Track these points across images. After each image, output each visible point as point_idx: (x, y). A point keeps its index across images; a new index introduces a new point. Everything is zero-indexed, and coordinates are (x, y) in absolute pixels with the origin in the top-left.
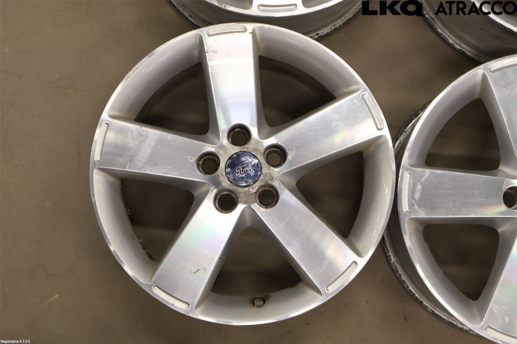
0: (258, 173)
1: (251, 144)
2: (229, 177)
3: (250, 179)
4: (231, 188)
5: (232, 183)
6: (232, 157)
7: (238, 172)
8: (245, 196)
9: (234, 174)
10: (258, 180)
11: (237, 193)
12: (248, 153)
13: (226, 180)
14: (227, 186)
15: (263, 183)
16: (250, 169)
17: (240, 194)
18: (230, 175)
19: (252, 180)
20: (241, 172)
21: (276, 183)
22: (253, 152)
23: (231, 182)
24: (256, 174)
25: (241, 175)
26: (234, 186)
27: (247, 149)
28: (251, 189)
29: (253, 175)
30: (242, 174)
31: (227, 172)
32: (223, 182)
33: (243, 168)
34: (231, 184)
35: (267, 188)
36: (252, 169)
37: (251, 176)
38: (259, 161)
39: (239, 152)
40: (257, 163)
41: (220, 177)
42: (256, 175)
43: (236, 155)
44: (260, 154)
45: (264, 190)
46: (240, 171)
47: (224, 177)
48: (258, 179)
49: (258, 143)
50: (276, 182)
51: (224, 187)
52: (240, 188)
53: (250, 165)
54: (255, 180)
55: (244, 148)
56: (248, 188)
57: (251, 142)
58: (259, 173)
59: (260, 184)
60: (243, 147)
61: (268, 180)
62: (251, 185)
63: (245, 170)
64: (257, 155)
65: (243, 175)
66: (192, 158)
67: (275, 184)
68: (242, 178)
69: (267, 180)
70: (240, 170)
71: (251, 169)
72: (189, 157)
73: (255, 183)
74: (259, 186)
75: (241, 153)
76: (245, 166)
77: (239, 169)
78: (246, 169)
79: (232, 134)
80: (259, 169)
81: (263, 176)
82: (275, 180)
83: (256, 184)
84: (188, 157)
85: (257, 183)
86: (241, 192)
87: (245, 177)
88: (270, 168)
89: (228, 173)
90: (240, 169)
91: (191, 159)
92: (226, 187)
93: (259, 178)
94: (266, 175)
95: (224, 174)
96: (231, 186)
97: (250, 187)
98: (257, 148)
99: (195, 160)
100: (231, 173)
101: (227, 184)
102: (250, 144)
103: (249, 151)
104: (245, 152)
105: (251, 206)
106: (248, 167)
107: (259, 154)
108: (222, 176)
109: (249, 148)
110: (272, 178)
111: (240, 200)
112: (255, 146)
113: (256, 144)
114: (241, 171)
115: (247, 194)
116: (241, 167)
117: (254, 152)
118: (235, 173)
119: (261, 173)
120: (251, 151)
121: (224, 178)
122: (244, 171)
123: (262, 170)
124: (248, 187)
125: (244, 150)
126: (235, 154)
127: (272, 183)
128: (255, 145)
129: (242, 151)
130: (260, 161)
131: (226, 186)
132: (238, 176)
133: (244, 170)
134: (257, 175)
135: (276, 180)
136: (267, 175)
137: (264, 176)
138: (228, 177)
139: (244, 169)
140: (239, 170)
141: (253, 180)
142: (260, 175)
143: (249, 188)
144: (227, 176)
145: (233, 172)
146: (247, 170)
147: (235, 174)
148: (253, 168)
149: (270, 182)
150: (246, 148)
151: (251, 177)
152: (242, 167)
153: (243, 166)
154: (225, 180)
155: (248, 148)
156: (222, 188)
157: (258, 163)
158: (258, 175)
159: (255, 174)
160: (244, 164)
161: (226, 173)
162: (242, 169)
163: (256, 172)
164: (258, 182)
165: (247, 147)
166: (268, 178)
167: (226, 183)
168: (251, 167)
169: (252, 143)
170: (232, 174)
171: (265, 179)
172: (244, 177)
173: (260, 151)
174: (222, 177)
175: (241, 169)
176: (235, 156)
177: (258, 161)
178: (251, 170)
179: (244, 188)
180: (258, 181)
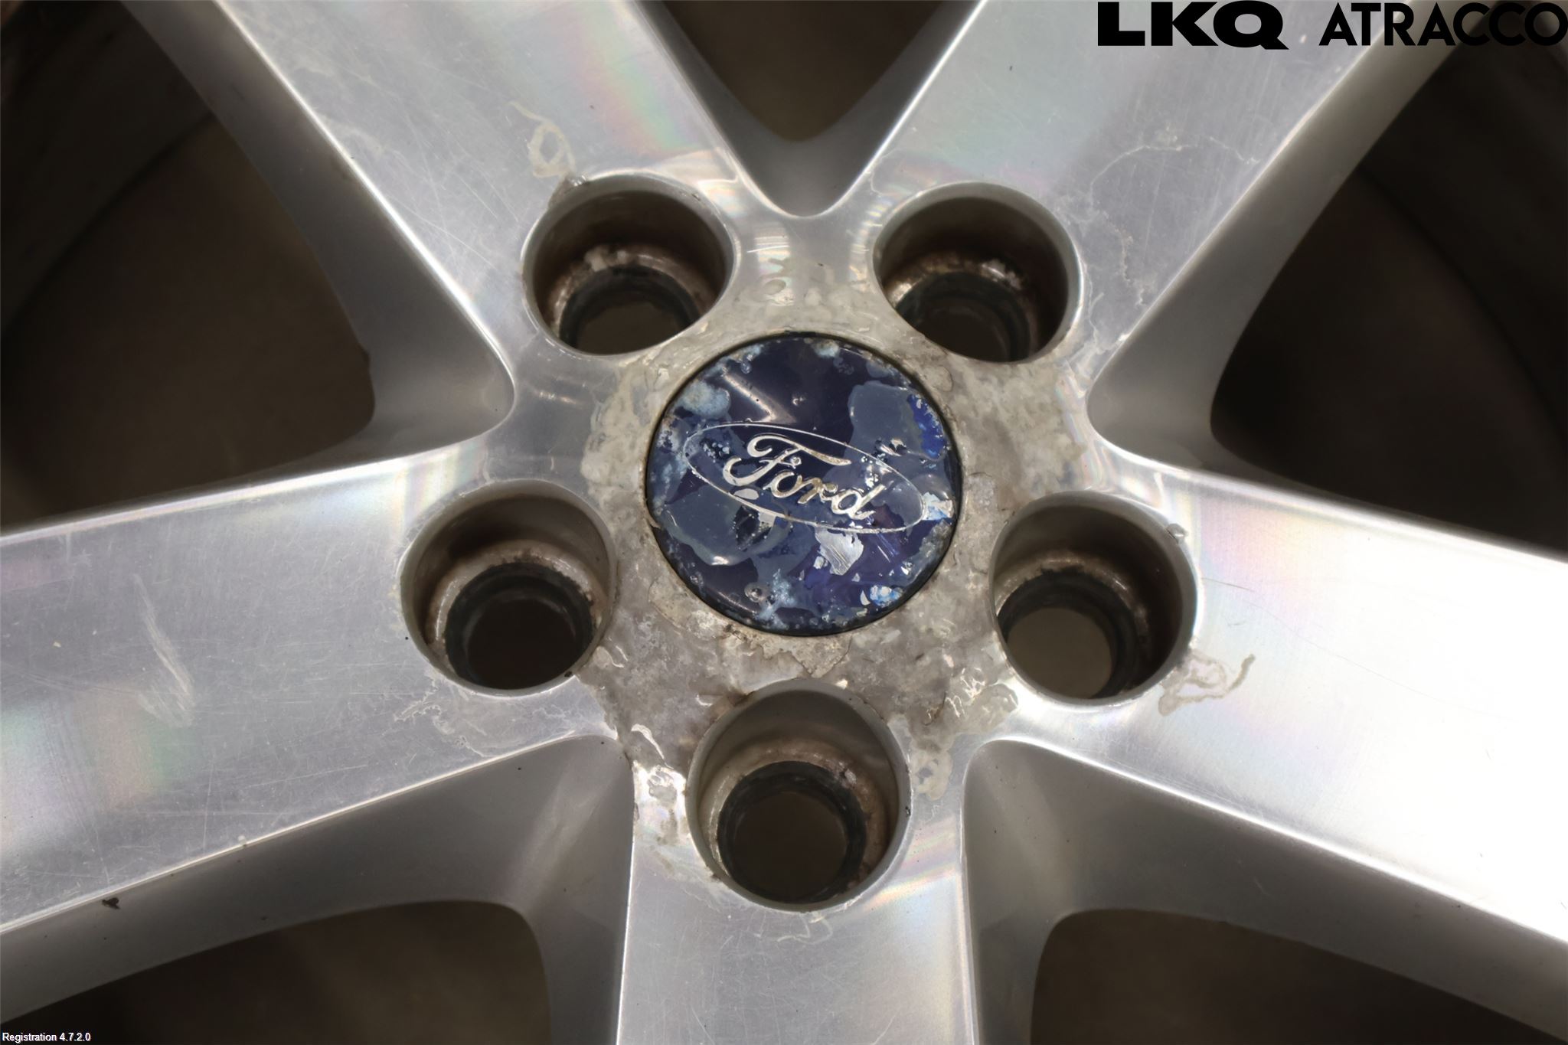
0: (874, 589)
1: (1001, 383)
2: (668, 444)
3: (791, 575)
4: (612, 528)
5: (649, 504)
6: (808, 341)
7: (757, 463)
8: (657, 654)
9: (717, 450)
10: (832, 631)
11: (618, 594)
12: (930, 410)
13: (632, 446)
14: (605, 496)
15: (843, 684)
16: (846, 516)
17: (638, 617)
18: (682, 438)
19: (791, 593)
20: (775, 484)
21: (933, 766)
22: (971, 431)
23: (649, 490)
24: (857, 578)
25: (753, 494)
26: (648, 530)
27: (949, 385)
28: (732, 643)
29: (835, 571)
30: (766, 501)
31: (687, 400)
32: (606, 447)
33: (811, 468)
34: (640, 499)
35: (851, 776)
36: (863, 523)
37: (818, 564)
38: (954, 522)
39: (875, 352)
40: (928, 525)
41: (614, 402)
42: (847, 589)
43: (842, 354)
44: (1004, 492)
45: (826, 773)
46: (778, 469)
47: (636, 423)
48: (843, 622)
49: (1053, 422)
50: (936, 761)
51: (582, 482)
52: (675, 578)
53: (867, 490)
54: (812, 616)
55: (935, 359)
56: (723, 622)
57: (1012, 376)
58: (883, 594)
59: (819, 673)
60: (935, 350)
61: (903, 694)
62: (759, 626)
63: (806, 490)
64: (975, 474)
65: (767, 516)
66: (559, 155)
67: (925, 773)
68: (747, 521)
69: (889, 690)
70: (779, 460)
71: (857, 522)
72: (549, 126)
73: (790, 633)
74: (807, 674)
75: (890, 370)
76: (829, 467)
77: (779, 448)
78: (821, 491)
79: (943, 269)
80: (906, 571)
81: (892, 636)
82: (946, 747)
83: (793, 645)
84: (538, 123)
85: (812, 642)
86: (652, 606)
87: (767, 532)
88: (985, 632)
89: (684, 414)
90: (787, 459)
91: (547, 151)
92: (591, 491)
93: (856, 625)
94: (910, 652)
95: (658, 402)
96: (628, 515)
97: (743, 630)
98: (1014, 434)
99: (566, 183)
100: (699, 432)
101: (614, 479)
102: (995, 380)
103: (942, 406)
104: (916, 383)
105: (636, 764)
106: (849, 492)
107: (991, 484)
108: (629, 404)
109: (966, 393)
110: (936, 716)
111: (601, 657)
112: (1015, 419)
113: (1030, 412)
114: (781, 477)
115: (681, 658)
116: (800, 447)
117: (980, 440)
118: (732, 455)
119: (899, 605)
120: (965, 418)
121: (629, 425)
122: (799, 494)
123: (919, 598)
124: (725, 615)
125: (921, 375)
126: (842, 341)
127: (906, 740)
128: (1022, 411)
129: (910, 366)
130: (961, 526)
131: (596, 484)
132: (734, 489)
133: (800, 485)
134: (857, 589)
135: (950, 752)
136: (919, 657)
137: (900, 647)
138: (661, 442)
139: (810, 482)
140: (771, 456)
141: (799, 600)
142: (877, 613)
143: (728, 629)
144: (665, 428)
145: (725, 435)
146: (824, 499)
147: (725, 458)
148: (874, 525)
149: (897, 726)
150: (943, 372)
151: (810, 569)
152: (808, 451)
153: (820, 456)
154: (626, 442)
155: (956, 384)
156: (562, 486)
157: (934, 523)
158: (865, 601)
159: (851, 573)
160: (839, 452)
161: (677, 405)
162: (799, 470)
163: (871, 568)
164: (818, 648)
165: (961, 376)
166: (909, 683)
167: (613, 470)
168: (867, 507)
169: (1011, 384)
170: (706, 440)
171: (881, 671)
172: (761, 527)
173: (1017, 474)
174: (623, 409)
175: (795, 462)
176: (832, 350)
177: (948, 513)
178: (846, 525)
179: (698, 602)
180: (825, 640)
